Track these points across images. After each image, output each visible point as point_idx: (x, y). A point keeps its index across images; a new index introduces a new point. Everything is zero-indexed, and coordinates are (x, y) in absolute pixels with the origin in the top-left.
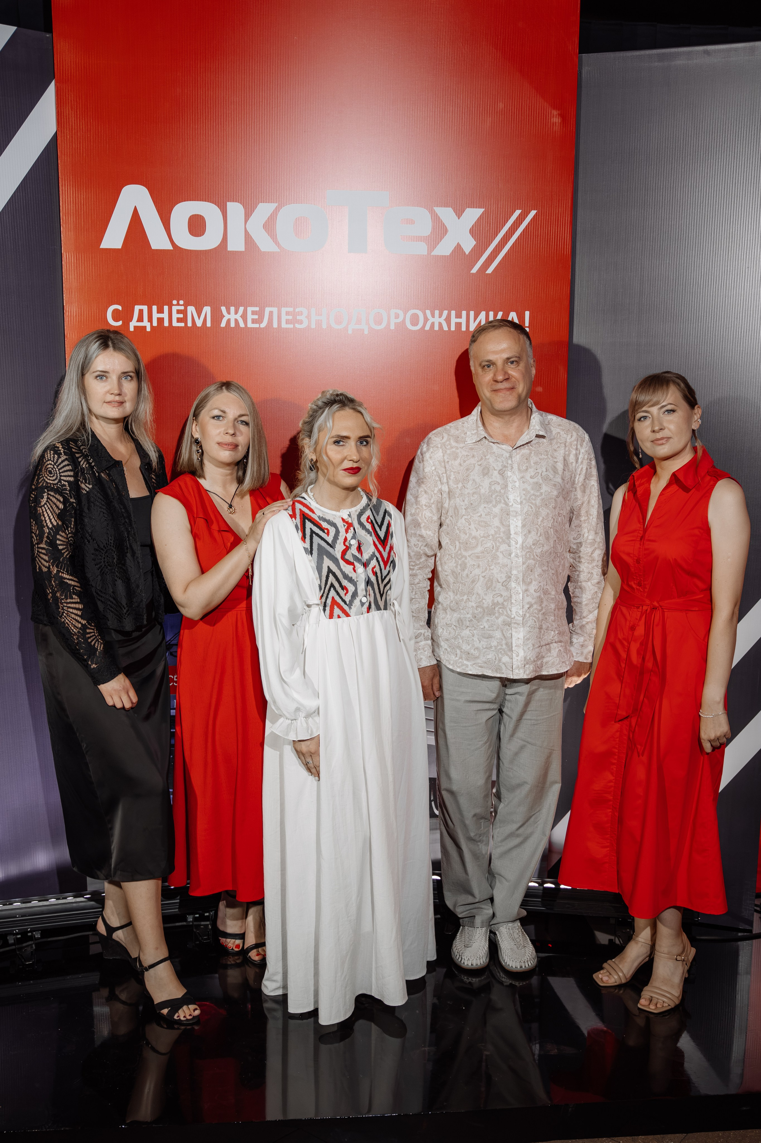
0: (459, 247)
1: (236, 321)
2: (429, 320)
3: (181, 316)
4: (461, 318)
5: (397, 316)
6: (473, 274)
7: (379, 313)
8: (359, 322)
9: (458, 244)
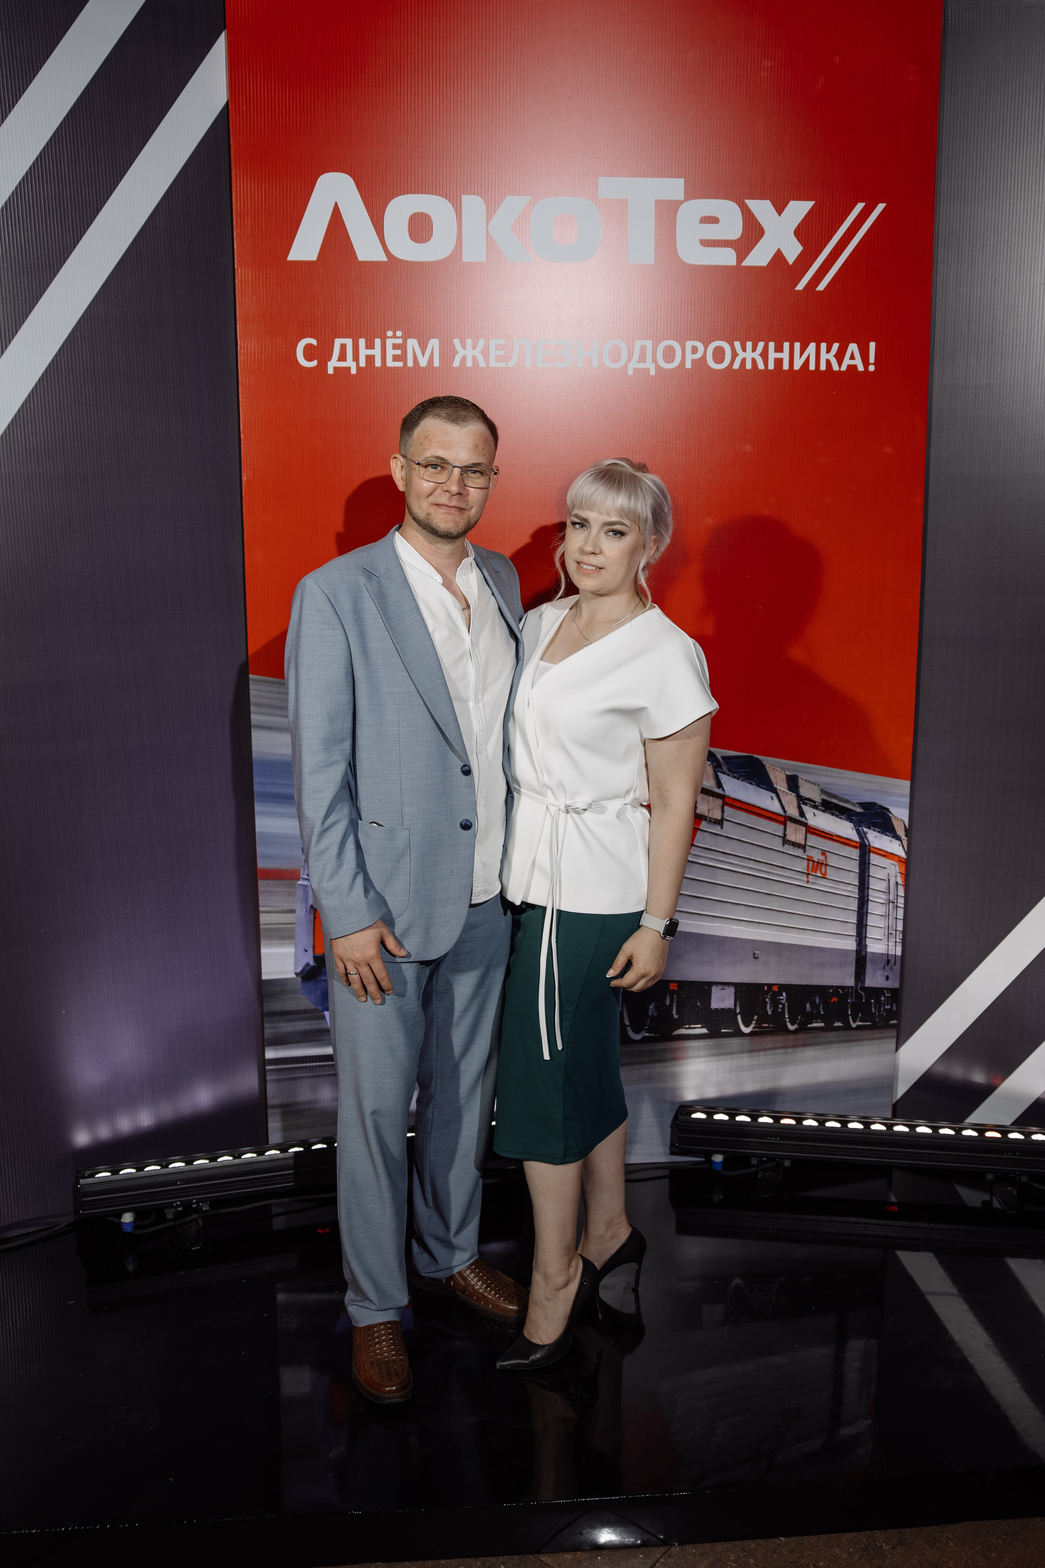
0: (779, 255)
1: (474, 357)
2: (738, 355)
3: (398, 352)
4: (782, 351)
5: (695, 350)
6: (799, 291)
7: (670, 346)
8: (642, 359)
9: (779, 250)
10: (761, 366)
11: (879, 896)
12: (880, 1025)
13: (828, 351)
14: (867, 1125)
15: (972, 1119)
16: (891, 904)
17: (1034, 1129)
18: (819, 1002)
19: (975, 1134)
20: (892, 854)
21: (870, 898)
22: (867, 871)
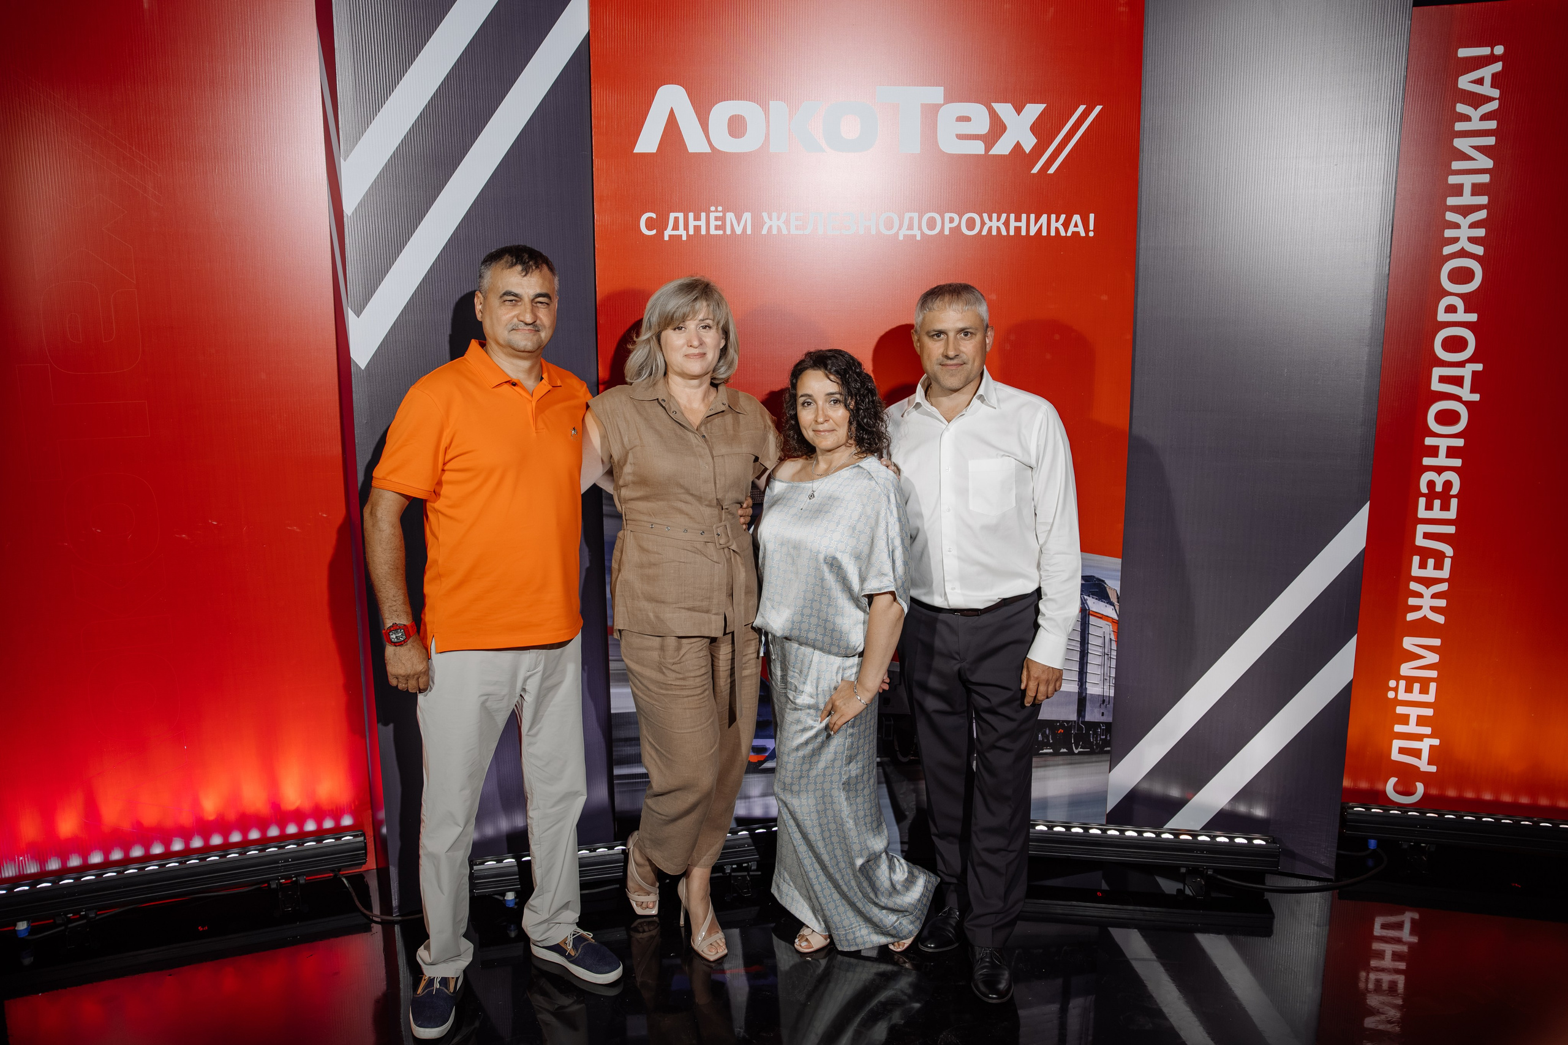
0: (1018, 145)
1: (778, 227)
2: (985, 224)
3: (719, 223)
4: (1020, 221)
5: (952, 220)
6: (1034, 174)
7: (932, 217)
8: (910, 227)
9: (1018, 142)
10: (1004, 233)
11: (1096, 649)
12: (1097, 751)
13: (1057, 221)
14: (1086, 829)
15: (1171, 825)
16: (1106, 656)
17: (1218, 833)
18: (1049, 733)
19: (1171, 837)
20: (1107, 616)
21: (1089, 651)
22: (1087, 630)
